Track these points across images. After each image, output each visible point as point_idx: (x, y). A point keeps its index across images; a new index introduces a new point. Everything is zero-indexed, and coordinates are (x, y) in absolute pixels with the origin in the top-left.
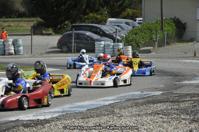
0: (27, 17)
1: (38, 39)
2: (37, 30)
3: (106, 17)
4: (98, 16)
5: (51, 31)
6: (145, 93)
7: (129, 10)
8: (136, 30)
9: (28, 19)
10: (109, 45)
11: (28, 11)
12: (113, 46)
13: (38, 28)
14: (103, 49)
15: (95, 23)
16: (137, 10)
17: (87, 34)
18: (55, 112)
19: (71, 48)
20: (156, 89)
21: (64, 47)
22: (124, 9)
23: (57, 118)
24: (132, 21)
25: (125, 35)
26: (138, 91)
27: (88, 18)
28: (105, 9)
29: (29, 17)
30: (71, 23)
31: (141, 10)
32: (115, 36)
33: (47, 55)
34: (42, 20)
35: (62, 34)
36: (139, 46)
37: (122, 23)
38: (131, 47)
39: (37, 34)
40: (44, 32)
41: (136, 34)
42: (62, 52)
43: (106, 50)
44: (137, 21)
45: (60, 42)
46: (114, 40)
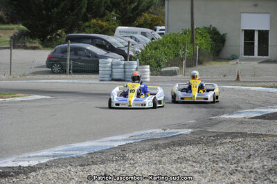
0: (5, 24)
1: (20, 55)
2: (18, 42)
3: (114, 24)
4: (104, 24)
5: (37, 43)
6: (168, 131)
7: (146, 15)
8: (156, 42)
9: (6, 26)
10: (119, 64)
11: (7, 15)
12: (124, 65)
13: (19, 38)
14: (110, 69)
15: (100, 33)
16: (158, 15)
17: (88, 48)
18: (43, 156)
19: (66, 67)
20: (184, 126)
21: (56, 66)
22: (139, 15)
23: (46, 165)
24: (151, 31)
25: (141, 49)
26: (159, 128)
27: (89, 26)
28: (113, 13)
29: (8, 23)
30: (67, 33)
31: (164, 15)
32: (126, 51)
33: (32, 77)
34: (25, 28)
35: (53, 48)
36: (160, 66)
37: (136, 33)
38: (148, 66)
39: (19, 47)
40: (28, 45)
41: (156, 49)
42: (53, 72)
43: (114, 70)
44: (158, 31)
45: (50, 58)
46: (126, 57)
